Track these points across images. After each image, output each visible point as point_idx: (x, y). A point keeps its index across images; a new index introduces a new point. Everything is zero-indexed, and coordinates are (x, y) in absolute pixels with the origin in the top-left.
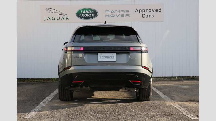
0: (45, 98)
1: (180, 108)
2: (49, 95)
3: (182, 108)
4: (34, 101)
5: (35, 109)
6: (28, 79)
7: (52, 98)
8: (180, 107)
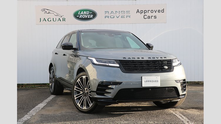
0: (37, 105)
1: (180, 116)
2: (41, 102)
3: (183, 117)
4: (24, 109)
7: (45, 105)
8: (182, 115)
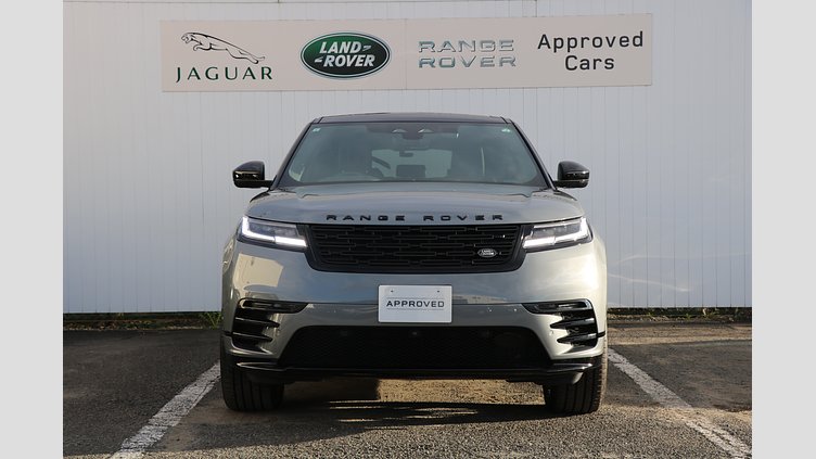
0: (178, 390)
1: (718, 435)
2: (193, 379)
4: (132, 405)
5: (138, 437)
6: (109, 316)
7: (207, 391)
8: (722, 432)
